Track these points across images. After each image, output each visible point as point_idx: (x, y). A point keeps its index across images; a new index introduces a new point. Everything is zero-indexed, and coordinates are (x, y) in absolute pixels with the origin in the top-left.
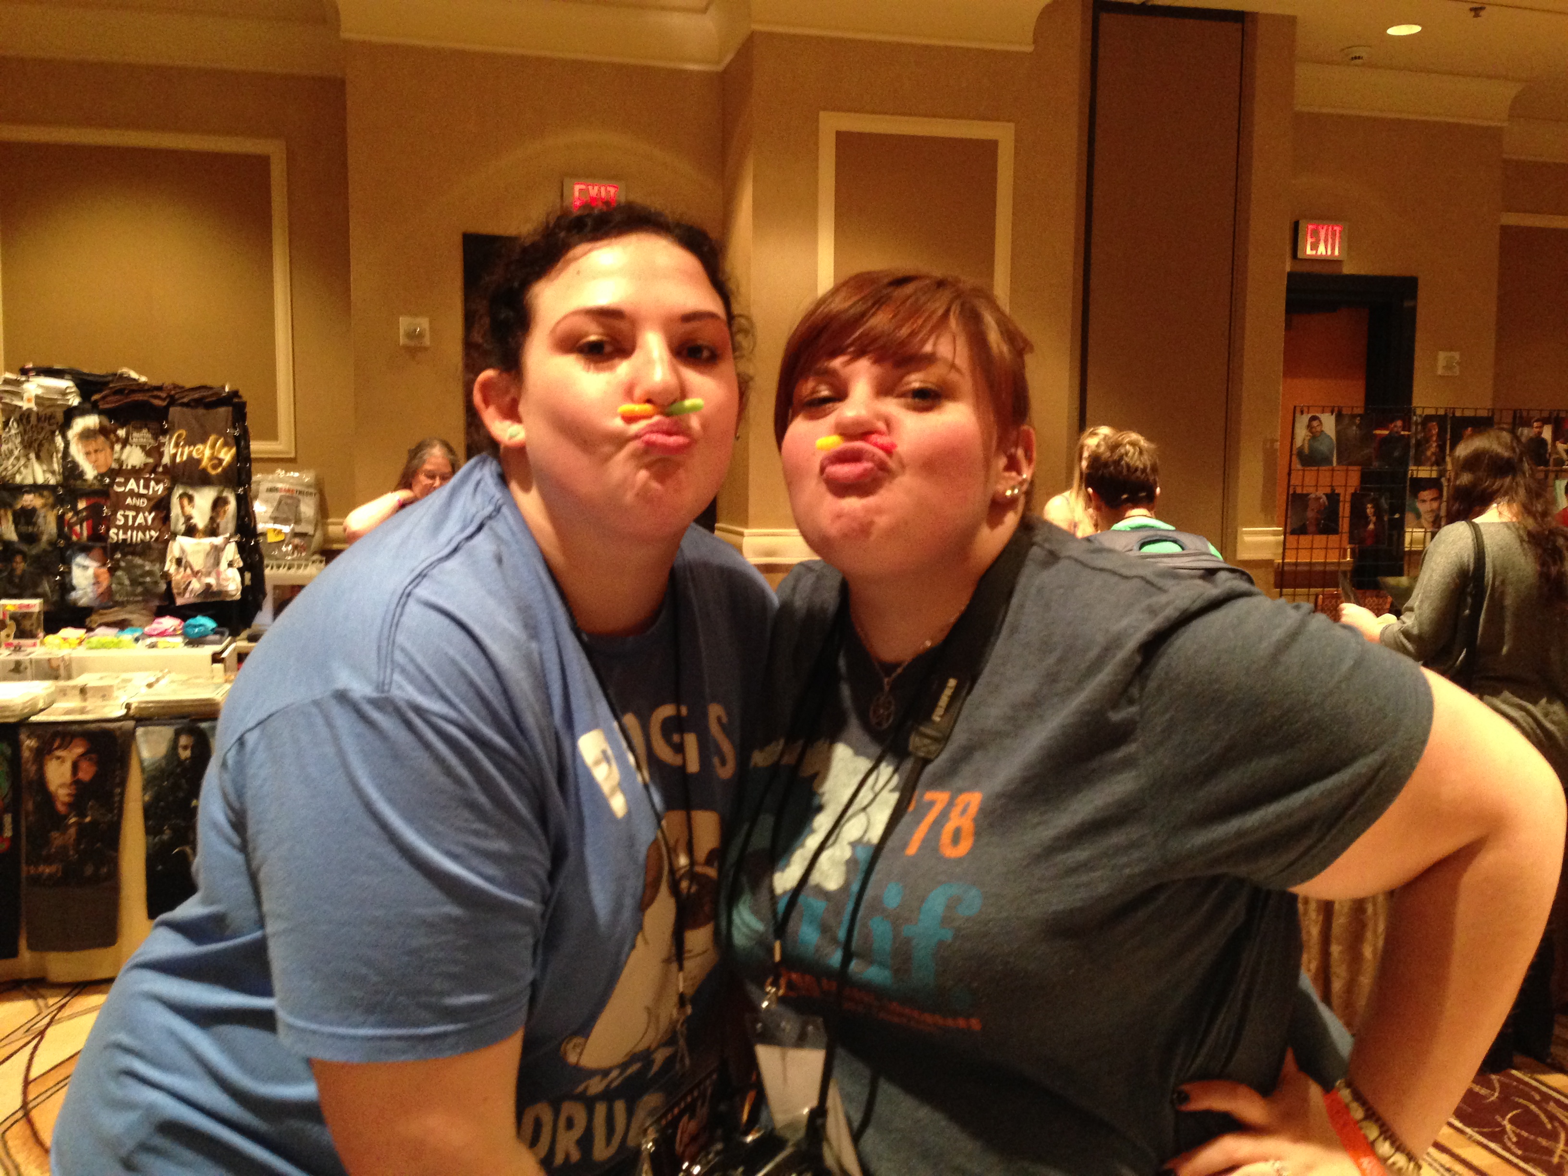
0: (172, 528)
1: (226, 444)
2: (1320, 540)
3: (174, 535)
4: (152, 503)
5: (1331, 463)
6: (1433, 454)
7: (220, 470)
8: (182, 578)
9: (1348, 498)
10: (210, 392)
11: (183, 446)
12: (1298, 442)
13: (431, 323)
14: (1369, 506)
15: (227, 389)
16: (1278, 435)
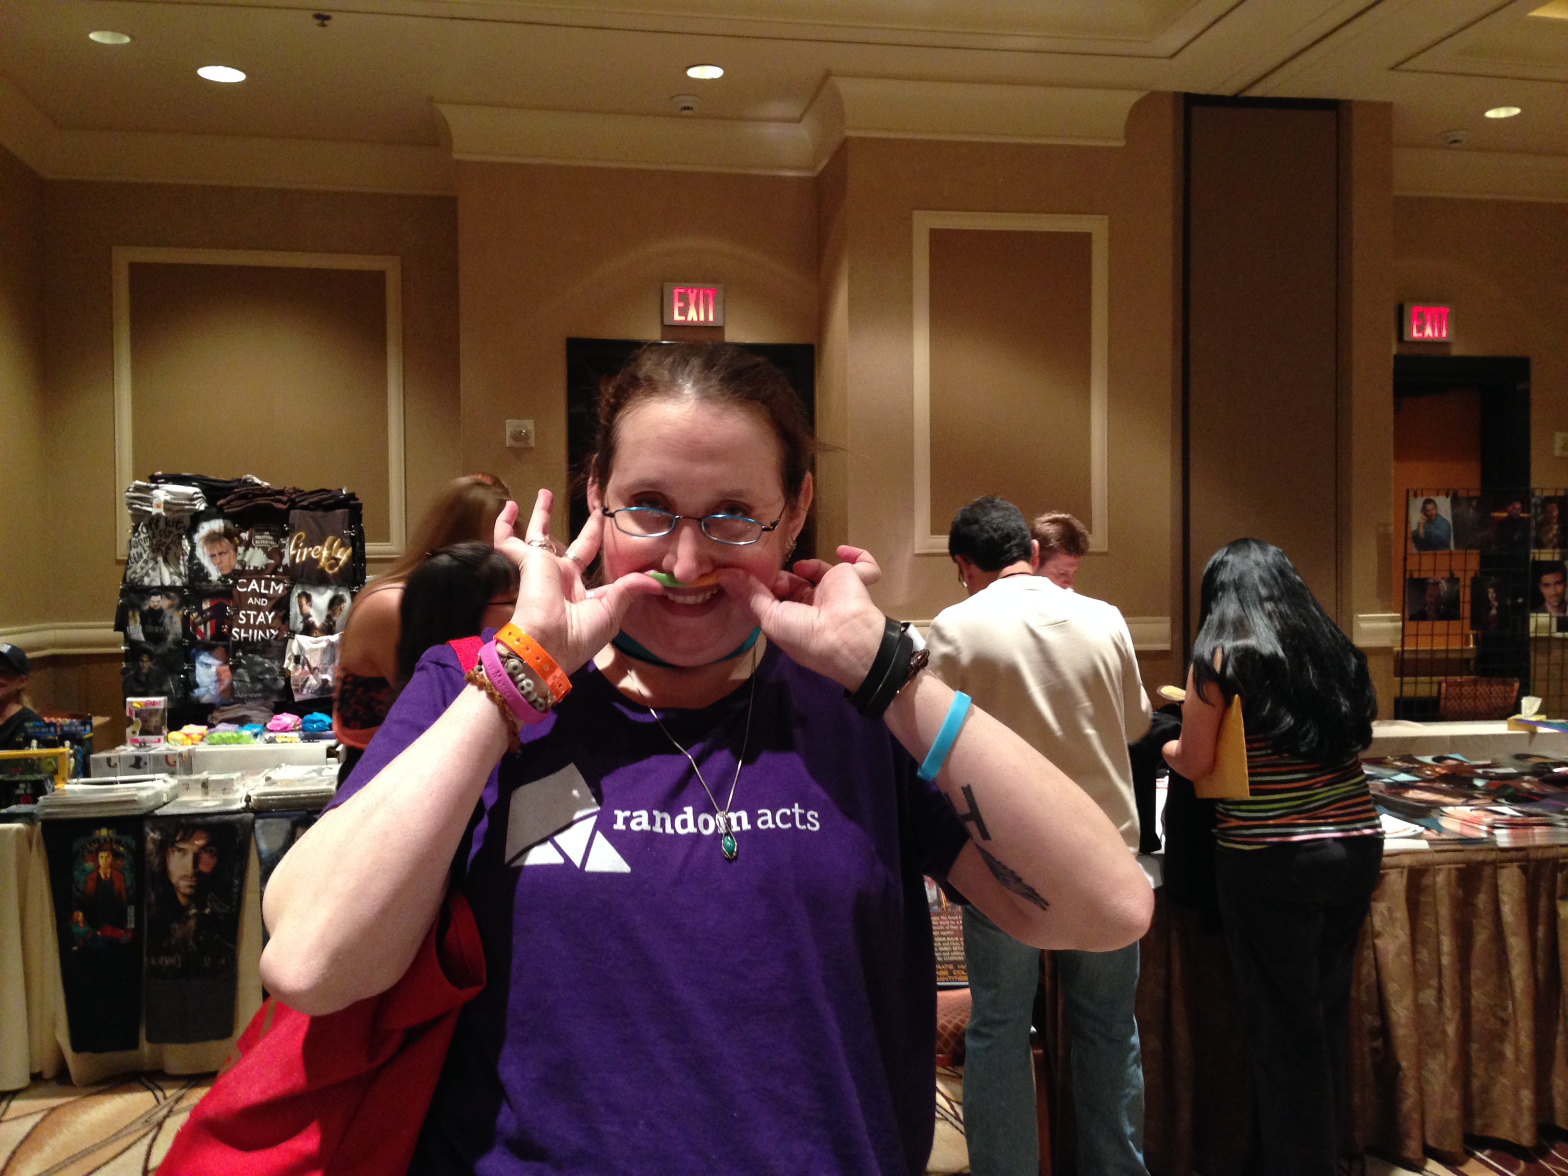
0: (291, 627)
1: (342, 545)
2: (1440, 626)
3: (293, 633)
4: (272, 602)
5: (1447, 546)
6: (1555, 536)
7: (336, 569)
8: (301, 674)
9: (1468, 583)
10: (329, 495)
11: (303, 547)
12: (1413, 526)
13: (536, 425)
14: (1491, 590)
15: (344, 492)
16: (1392, 519)
